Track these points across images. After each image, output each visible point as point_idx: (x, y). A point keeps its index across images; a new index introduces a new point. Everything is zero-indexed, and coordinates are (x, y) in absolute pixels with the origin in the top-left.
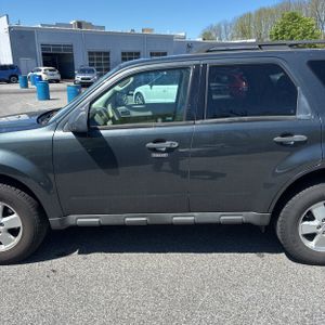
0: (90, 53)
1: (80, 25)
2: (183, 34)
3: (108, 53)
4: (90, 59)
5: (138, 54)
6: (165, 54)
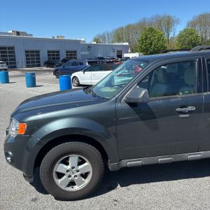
0: (26, 52)
1: (18, 33)
2: (83, 39)
3: (38, 52)
4: (26, 55)
5: (58, 52)
6: (75, 52)
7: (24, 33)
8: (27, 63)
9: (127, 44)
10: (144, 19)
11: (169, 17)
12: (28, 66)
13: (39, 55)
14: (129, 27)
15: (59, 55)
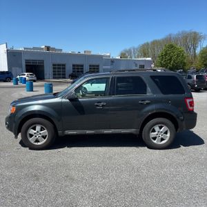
2: (109, 54)
3: (64, 65)
4: (54, 68)
5: (82, 66)
6: (98, 66)
7: (54, 49)
8: (54, 75)
9: (150, 59)
10: (170, 35)
11: (195, 33)
12: (54, 78)
13: (64, 68)
14: (154, 43)
15: (82, 69)
